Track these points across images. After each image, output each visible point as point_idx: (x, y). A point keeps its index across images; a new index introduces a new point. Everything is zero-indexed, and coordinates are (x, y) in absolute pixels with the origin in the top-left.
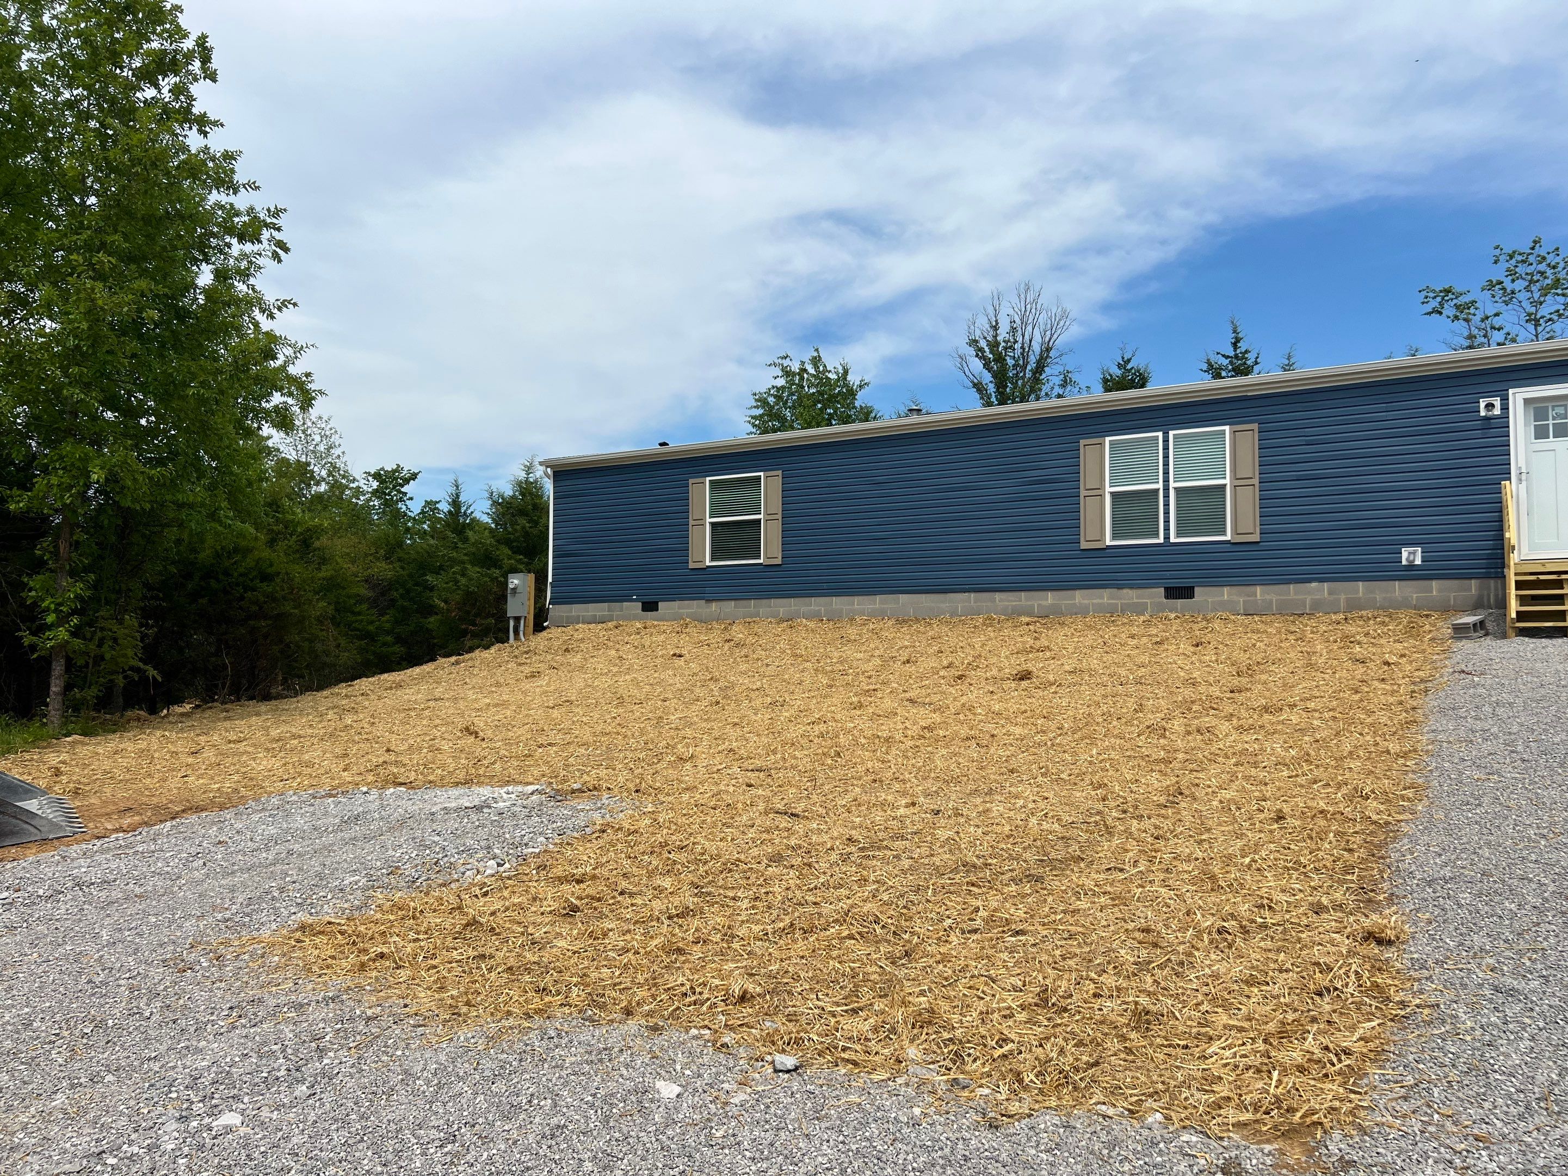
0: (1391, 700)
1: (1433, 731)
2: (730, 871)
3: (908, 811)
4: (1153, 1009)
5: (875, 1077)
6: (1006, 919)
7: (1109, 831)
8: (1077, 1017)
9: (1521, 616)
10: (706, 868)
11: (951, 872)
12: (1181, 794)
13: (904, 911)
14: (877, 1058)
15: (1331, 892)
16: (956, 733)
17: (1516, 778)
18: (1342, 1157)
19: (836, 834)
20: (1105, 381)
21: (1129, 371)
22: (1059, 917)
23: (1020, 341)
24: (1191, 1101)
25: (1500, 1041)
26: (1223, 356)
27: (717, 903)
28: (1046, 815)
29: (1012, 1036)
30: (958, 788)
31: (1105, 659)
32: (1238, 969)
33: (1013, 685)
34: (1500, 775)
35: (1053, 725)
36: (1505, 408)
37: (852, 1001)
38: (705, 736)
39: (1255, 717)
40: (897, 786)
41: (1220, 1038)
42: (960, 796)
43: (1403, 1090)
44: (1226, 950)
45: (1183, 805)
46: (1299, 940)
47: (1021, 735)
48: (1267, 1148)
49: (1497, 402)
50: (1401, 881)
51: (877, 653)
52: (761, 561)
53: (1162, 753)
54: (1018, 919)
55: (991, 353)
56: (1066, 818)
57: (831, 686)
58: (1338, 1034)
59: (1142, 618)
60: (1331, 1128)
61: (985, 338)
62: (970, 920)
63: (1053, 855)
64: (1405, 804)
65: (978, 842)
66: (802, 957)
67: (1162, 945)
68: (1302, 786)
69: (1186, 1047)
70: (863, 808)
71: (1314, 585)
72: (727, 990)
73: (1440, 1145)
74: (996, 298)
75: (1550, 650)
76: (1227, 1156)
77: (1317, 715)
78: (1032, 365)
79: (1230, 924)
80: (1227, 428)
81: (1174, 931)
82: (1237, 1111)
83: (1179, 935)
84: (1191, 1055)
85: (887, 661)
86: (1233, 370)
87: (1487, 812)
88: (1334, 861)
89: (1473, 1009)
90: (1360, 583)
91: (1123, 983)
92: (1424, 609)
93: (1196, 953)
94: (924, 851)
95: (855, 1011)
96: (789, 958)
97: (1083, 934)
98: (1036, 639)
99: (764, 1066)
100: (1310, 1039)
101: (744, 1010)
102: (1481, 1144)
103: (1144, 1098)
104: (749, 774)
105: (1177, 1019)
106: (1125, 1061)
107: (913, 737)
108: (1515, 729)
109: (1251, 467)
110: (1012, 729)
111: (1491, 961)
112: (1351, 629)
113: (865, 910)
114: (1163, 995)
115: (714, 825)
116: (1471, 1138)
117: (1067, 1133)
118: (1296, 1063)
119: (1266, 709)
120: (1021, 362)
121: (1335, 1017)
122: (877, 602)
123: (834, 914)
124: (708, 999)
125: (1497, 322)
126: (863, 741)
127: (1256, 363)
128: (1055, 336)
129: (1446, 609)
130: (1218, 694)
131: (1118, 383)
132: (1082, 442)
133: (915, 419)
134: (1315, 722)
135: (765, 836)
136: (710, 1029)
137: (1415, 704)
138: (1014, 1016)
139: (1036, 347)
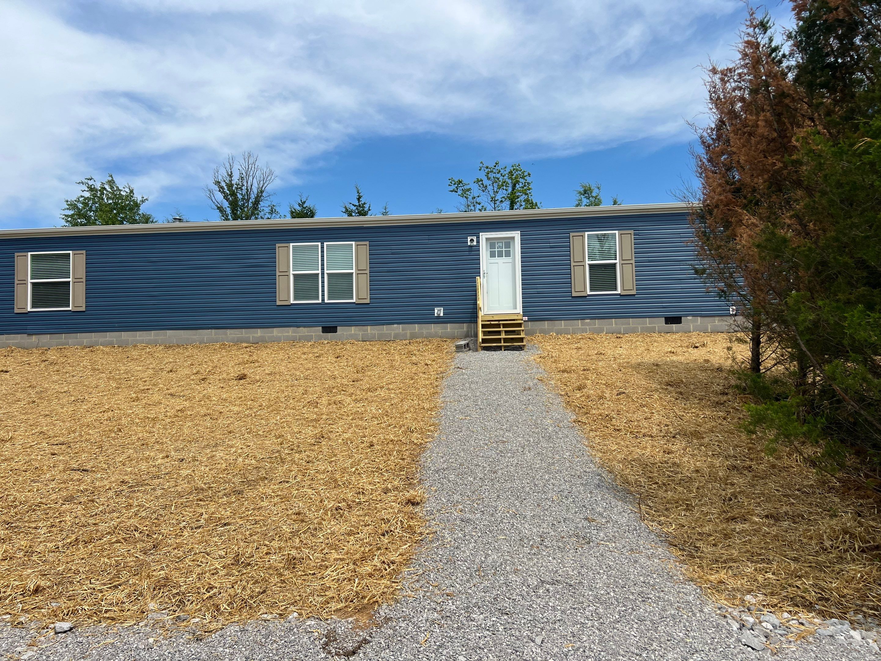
0: (427, 382)
1: (444, 397)
2: (34, 510)
3: (163, 461)
4: (298, 556)
5: (126, 625)
6: (219, 518)
7: (283, 461)
8: (256, 568)
9: (484, 341)
10: (16, 510)
11: (187, 495)
12: (323, 437)
13: (156, 521)
14: (128, 613)
15: (393, 481)
16: (198, 413)
17: (476, 418)
18: (386, 616)
19: (113, 479)
20: (292, 213)
21: (305, 208)
22: (250, 512)
23: (246, 185)
24: (314, 602)
25: (462, 545)
26: (353, 205)
27: (22, 532)
28: (248, 456)
29: (216, 585)
30: (196, 445)
31: (288, 366)
32: (345, 527)
33: (235, 383)
34: (470, 417)
35: (256, 404)
36: (478, 242)
37: (115, 581)
38: (22, 425)
39: (364, 394)
40: (157, 447)
41: (331, 566)
42: (197, 449)
43: (417, 577)
44: (339, 519)
45: (324, 443)
46: (376, 508)
47: (237, 411)
48: (350, 619)
49: (475, 238)
50: (425, 472)
51: (151, 366)
52: (70, 309)
53: (315, 416)
54: (226, 517)
55: (228, 190)
56: (260, 456)
57: (118, 388)
58: (390, 554)
59: (310, 343)
60: (382, 603)
61: (225, 181)
62: (197, 521)
63: (250, 478)
64: (430, 433)
65: (206, 475)
66: (83, 559)
67: (306, 520)
68: (383, 428)
69: (314, 574)
70: (134, 462)
71: (395, 326)
72: (25, 587)
73: (431, 601)
74: (231, 158)
75: (495, 356)
76: (329, 628)
77: (393, 391)
78: (252, 199)
79: (343, 505)
80: (353, 243)
81: (313, 512)
82: (337, 604)
83: (315, 514)
84: (316, 578)
85: (157, 372)
86: (358, 213)
87: (464, 435)
88: (395, 465)
89: (452, 531)
90: (416, 325)
91: (283, 544)
92: (444, 338)
93: (324, 523)
94: (172, 483)
95: (116, 587)
96: (73, 561)
97: (263, 520)
98: (250, 356)
99: (48, 631)
100: (376, 559)
101: (37, 599)
102: (449, 598)
103: (289, 606)
104: (54, 447)
105: (311, 560)
106: (281, 587)
107: (170, 416)
108: (478, 394)
109: (365, 265)
110: (232, 408)
111: (461, 507)
112: (411, 348)
113: (128, 524)
114: (304, 548)
115: (25, 481)
116: (445, 595)
117: (243, 634)
118: (368, 572)
119: (369, 390)
120: (246, 197)
121: (389, 546)
122: (152, 335)
123: (107, 529)
124: (10, 595)
125: (478, 200)
126: (137, 421)
127: (369, 210)
128: (266, 185)
129: (453, 338)
130: (346, 383)
131: (299, 214)
132: (277, 245)
133: (178, 224)
134: (392, 395)
135: (63, 485)
136: (10, 614)
137: (437, 384)
138: (218, 572)
139: (255, 190)
